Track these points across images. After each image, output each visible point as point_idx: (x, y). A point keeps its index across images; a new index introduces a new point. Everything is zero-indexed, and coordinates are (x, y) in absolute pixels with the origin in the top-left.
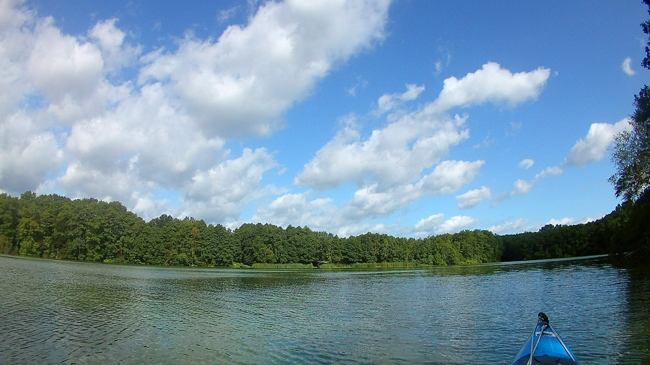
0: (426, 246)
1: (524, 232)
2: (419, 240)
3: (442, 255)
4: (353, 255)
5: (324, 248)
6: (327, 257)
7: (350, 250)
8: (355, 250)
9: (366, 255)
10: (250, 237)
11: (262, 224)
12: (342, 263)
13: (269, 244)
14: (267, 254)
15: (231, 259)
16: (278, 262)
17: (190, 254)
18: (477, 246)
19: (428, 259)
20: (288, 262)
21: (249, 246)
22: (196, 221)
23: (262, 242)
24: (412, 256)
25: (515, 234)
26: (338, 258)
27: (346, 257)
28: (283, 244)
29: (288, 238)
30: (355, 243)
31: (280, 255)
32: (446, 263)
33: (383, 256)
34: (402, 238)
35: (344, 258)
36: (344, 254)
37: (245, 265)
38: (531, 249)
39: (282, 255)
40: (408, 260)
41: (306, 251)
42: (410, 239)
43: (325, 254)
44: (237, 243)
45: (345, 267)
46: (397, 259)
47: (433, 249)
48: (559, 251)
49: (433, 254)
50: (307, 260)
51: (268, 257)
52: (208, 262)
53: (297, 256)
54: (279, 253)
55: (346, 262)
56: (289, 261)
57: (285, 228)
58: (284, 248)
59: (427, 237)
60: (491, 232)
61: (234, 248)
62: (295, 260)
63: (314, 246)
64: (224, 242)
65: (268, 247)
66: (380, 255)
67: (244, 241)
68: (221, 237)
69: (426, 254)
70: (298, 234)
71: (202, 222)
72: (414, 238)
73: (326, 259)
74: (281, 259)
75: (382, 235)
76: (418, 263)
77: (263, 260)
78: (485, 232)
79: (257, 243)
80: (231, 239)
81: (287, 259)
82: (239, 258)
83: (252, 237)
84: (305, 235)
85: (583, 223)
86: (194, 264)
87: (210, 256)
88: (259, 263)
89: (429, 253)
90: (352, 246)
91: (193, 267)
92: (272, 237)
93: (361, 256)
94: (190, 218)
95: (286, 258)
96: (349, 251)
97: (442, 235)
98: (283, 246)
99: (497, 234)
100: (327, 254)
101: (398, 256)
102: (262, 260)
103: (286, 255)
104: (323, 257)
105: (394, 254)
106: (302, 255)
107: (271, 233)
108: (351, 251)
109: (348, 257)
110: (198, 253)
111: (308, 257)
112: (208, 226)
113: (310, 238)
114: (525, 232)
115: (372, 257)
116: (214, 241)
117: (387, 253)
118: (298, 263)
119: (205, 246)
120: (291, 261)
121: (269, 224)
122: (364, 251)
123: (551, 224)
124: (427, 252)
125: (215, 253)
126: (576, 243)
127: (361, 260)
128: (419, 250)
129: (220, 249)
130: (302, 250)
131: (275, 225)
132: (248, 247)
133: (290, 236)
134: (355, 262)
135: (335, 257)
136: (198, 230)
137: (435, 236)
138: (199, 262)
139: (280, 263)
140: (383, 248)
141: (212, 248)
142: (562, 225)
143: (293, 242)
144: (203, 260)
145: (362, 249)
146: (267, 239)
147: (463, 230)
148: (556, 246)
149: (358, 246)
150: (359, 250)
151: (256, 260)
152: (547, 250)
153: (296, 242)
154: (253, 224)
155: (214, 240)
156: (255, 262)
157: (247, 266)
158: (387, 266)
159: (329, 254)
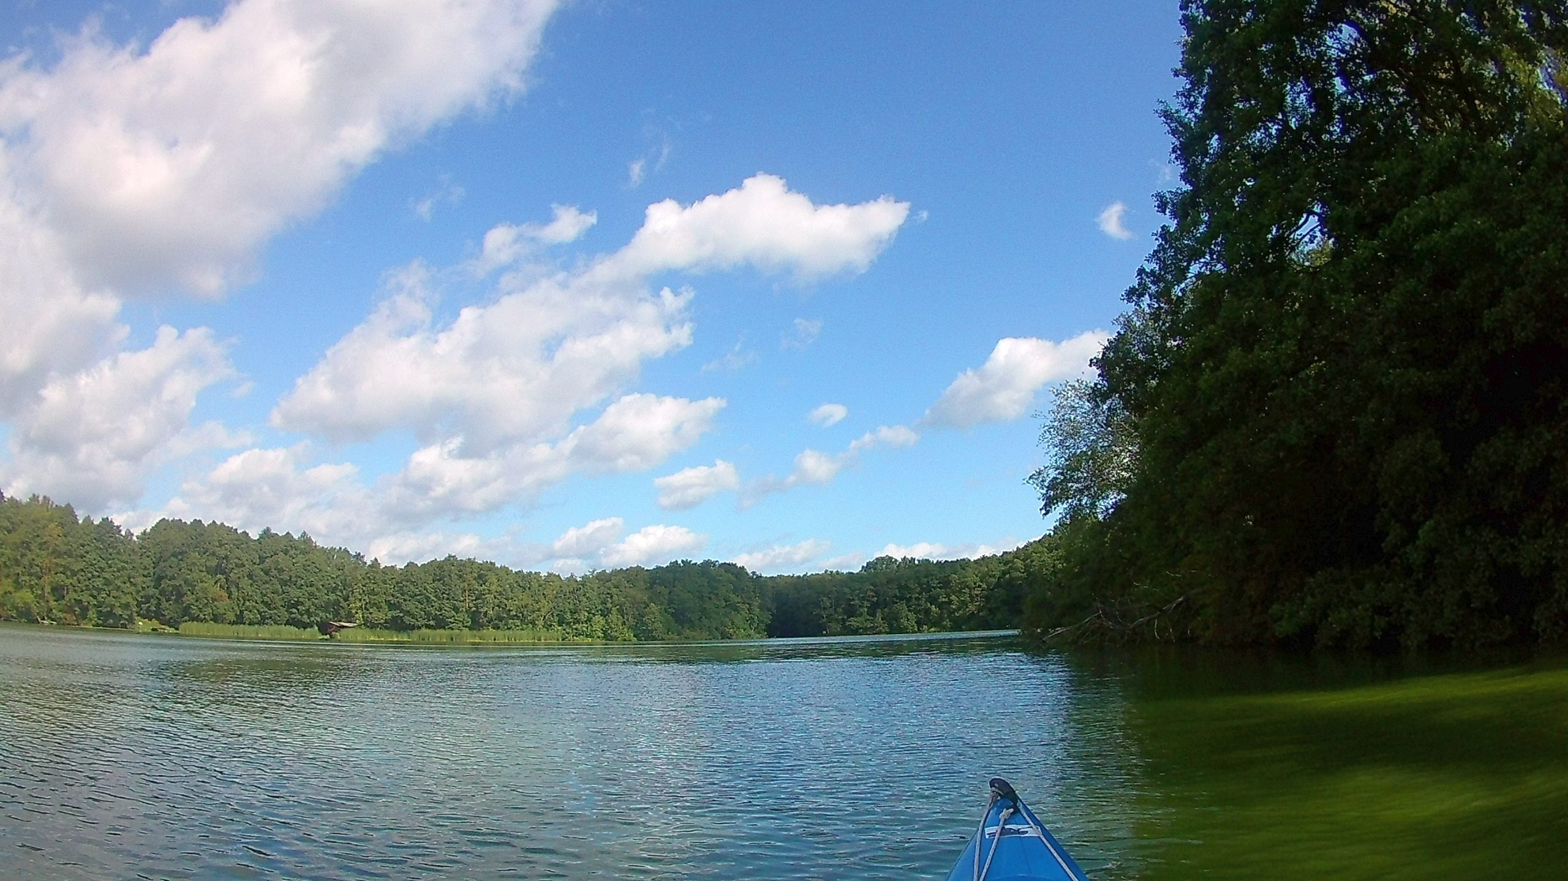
0: (587, 595)
1: (823, 572)
2: (572, 578)
3: (623, 618)
4: (414, 611)
5: (344, 589)
6: (354, 612)
7: (407, 598)
8: (418, 597)
9: (445, 610)
10: (174, 555)
11: (203, 522)
12: (386, 628)
13: (219, 576)
14: (214, 600)
15: (131, 610)
16: (240, 620)
17: (39, 592)
18: (710, 599)
19: (591, 625)
20: (262, 622)
21: (173, 578)
22: (54, 506)
23: (201, 568)
24: (553, 616)
25: (802, 575)
26: (380, 616)
27: (396, 613)
28: (250, 577)
29: (262, 560)
30: (419, 582)
31: (243, 605)
32: (634, 636)
33: (486, 614)
34: (531, 572)
35: (393, 617)
36: (392, 606)
37: (163, 627)
38: (840, 610)
39: (248, 603)
40: (543, 626)
41: (304, 594)
42: (550, 575)
43: (349, 605)
44: (146, 568)
45: (396, 639)
46: (518, 622)
47: (604, 603)
48: (909, 618)
49: (605, 614)
50: (305, 619)
51: (216, 606)
52: (79, 615)
53: (282, 606)
54: (241, 599)
55: (397, 625)
56: (263, 618)
57: (254, 535)
58: (251, 585)
59: (588, 574)
60: (743, 568)
61: (140, 580)
62: (279, 616)
63: (322, 583)
64: (116, 564)
65: (216, 583)
66: (477, 612)
67: (162, 564)
68: (111, 550)
69: (586, 614)
70: (286, 553)
71: (69, 511)
72: (557, 574)
73: (350, 617)
74: (245, 612)
75: (481, 564)
76: (568, 633)
77: (204, 615)
78: (729, 568)
79: (191, 570)
80: (133, 557)
81: (260, 613)
82: (150, 606)
83: (181, 553)
84: (303, 556)
85: (969, 558)
86: (49, 618)
87: (85, 598)
88: (195, 623)
89: (593, 612)
90: (412, 588)
91: (48, 627)
92: (226, 558)
93: (433, 612)
94: (41, 499)
95: (258, 611)
96: (405, 600)
97: (625, 569)
98: (251, 581)
99: (757, 573)
100: (354, 605)
101: (521, 615)
102: (201, 616)
103: (256, 603)
104: (342, 611)
105: (509, 610)
106: (295, 606)
107: (223, 548)
108: (410, 600)
109: (401, 615)
110: (58, 591)
111: (308, 609)
112: (80, 522)
113: (314, 563)
114: (826, 571)
115: (460, 617)
116: (94, 562)
117: (493, 608)
118: (285, 625)
119: (74, 573)
120: (267, 618)
121: (218, 523)
122: (439, 600)
123: (890, 555)
124: (588, 609)
125: (95, 593)
126: (950, 602)
127: (432, 623)
128: (569, 603)
129: (107, 582)
130: (294, 593)
131: (232, 528)
132: (170, 580)
133: (267, 557)
134: (419, 628)
135: (370, 613)
136: (59, 531)
137: (607, 571)
138: (60, 615)
139: (244, 624)
140: (484, 595)
141: (89, 579)
142: (919, 561)
143: (274, 572)
144: (70, 610)
145: (435, 597)
146: (214, 562)
147: (677, 561)
148: (902, 607)
149: (425, 589)
150: (428, 598)
151: (188, 614)
152: (879, 615)
153: (281, 571)
154: (183, 521)
155: (95, 559)
156: (186, 618)
157: (168, 628)
158: (495, 640)
159: (359, 604)
